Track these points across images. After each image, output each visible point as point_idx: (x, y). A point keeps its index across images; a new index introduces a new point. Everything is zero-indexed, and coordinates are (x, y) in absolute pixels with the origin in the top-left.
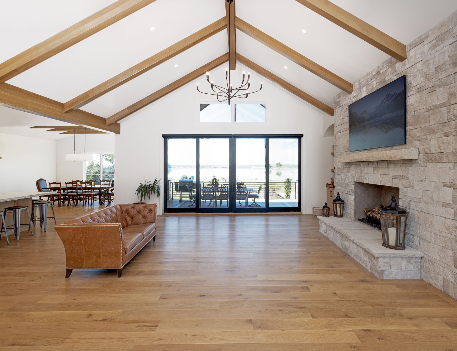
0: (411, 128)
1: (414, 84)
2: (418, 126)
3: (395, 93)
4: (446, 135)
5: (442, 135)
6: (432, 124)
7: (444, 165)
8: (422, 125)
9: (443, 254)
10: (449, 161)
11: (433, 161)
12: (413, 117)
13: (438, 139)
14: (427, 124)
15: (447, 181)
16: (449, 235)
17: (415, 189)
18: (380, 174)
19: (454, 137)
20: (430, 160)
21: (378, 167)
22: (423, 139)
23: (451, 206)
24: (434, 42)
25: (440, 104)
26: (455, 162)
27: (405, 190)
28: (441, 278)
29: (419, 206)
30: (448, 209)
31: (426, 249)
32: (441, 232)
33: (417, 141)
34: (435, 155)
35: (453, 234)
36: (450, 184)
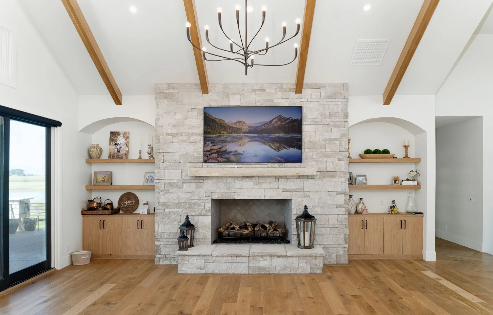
0: (307, 150)
1: (310, 117)
2: (314, 150)
3: (290, 118)
4: (339, 160)
5: (336, 160)
6: (328, 151)
7: (338, 180)
8: (318, 150)
9: (336, 239)
10: (342, 177)
11: (328, 177)
12: (309, 142)
13: (333, 162)
14: (323, 150)
15: (340, 190)
16: (341, 225)
17: (311, 199)
18: (263, 188)
19: (345, 162)
20: (326, 176)
21: (260, 181)
22: (319, 161)
23: (343, 206)
24: (329, 94)
25: (334, 139)
26: (345, 178)
27: (300, 200)
28: (334, 256)
29: (315, 211)
30: (341, 208)
31: (322, 240)
32: (334, 225)
33: (314, 161)
34: (330, 173)
35: (344, 224)
36: (343, 192)
